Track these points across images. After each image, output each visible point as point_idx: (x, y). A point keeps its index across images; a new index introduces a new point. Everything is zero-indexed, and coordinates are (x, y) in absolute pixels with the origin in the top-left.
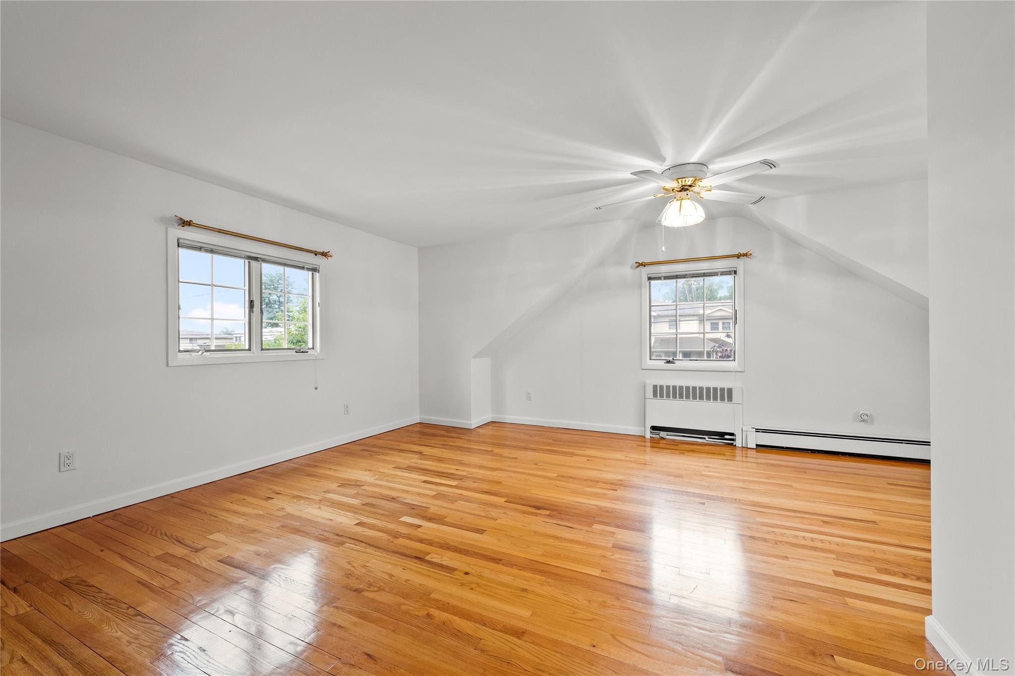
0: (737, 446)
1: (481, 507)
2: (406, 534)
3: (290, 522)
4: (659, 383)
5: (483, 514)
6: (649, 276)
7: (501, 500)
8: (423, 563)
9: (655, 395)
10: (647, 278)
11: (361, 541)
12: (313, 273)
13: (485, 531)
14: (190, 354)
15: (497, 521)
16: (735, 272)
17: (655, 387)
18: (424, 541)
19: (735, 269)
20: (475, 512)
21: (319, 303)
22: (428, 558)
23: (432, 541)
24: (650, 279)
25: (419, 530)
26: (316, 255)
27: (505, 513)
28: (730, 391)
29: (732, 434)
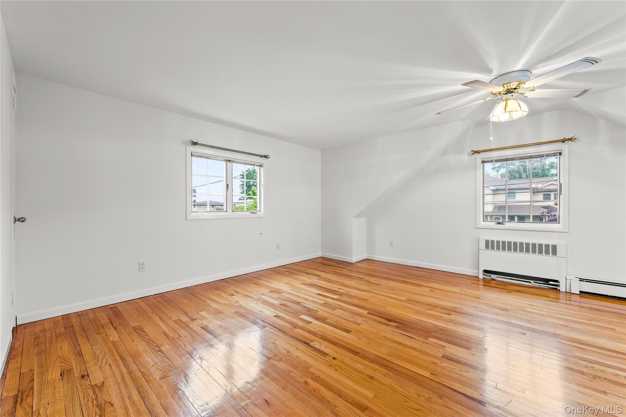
0: (561, 290)
1: (351, 315)
2: (302, 326)
3: (240, 310)
4: (490, 238)
5: (352, 320)
6: (483, 160)
7: (365, 312)
8: (308, 347)
9: (487, 247)
10: (481, 162)
11: (275, 327)
12: (260, 168)
13: (351, 331)
14: (197, 214)
15: (360, 326)
16: (560, 154)
17: (487, 242)
18: (311, 333)
19: (560, 151)
20: (346, 318)
21: (263, 185)
22: (312, 344)
23: (316, 334)
24: (483, 162)
25: (310, 325)
26: (261, 157)
27: (366, 321)
28: (554, 248)
29: (557, 281)
